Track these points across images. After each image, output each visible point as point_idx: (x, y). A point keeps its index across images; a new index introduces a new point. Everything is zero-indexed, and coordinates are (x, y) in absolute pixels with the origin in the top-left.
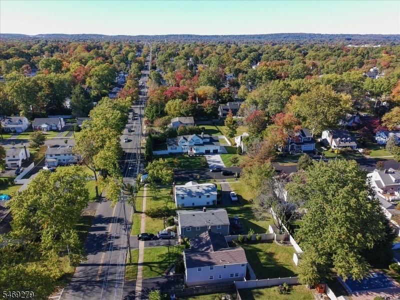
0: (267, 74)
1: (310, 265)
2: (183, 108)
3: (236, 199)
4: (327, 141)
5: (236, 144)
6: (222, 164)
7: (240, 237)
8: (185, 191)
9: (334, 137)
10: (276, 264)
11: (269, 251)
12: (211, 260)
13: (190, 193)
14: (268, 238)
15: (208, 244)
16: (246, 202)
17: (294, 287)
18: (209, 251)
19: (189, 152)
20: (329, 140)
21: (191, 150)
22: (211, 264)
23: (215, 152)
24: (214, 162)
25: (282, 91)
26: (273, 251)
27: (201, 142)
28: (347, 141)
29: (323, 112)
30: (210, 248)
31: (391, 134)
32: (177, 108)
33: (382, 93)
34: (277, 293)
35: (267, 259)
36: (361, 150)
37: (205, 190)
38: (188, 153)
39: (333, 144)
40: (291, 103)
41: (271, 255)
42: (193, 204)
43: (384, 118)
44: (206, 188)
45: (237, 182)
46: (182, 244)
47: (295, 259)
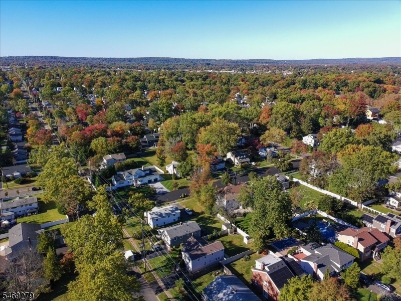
0: (167, 107)
1: (258, 239)
2: (111, 146)
3: (191, 213)
4: (231, 160)
5: (168, 172)
6: (165, 189)
7: (209, 236)
8: (157, 214)
9: (236, 157)
10: (235, 246)
11: (228, 240)
12: (204, 252)
13: (161, 215)
14: (225, 233)
15: (196, 244)
16: (198, 214)
17: (251, 256)
18: (200, 247)
19: (135, 184)
20: (232, 159)
21: (136, 182)
22: (205, 254)
23: (156, 181)
24: (158, 188)
25: (191, 124)
26: (230, 240)
27: (143, 174)
28: (244, 158)
29: (227, 140)
30: (199, 245)
31: (268, 150)
32: (104, 146)
33: (253, 119)
34: (244, 262)
35: (229, 245)
36: (253, 164)
37: (171, 211)
38: (133, 185)
39: (236, 161)
40: (201, 133)
41: (230, 242)
42: (164, 223)
43: (261, 138)
44: (171, 209)
45: (184, 201)
46: (173, 250)
47: (246, 241)
